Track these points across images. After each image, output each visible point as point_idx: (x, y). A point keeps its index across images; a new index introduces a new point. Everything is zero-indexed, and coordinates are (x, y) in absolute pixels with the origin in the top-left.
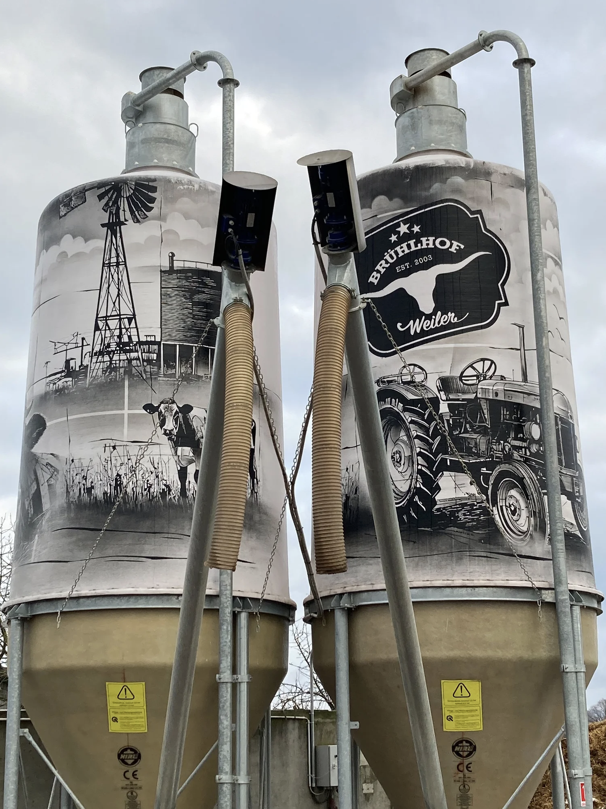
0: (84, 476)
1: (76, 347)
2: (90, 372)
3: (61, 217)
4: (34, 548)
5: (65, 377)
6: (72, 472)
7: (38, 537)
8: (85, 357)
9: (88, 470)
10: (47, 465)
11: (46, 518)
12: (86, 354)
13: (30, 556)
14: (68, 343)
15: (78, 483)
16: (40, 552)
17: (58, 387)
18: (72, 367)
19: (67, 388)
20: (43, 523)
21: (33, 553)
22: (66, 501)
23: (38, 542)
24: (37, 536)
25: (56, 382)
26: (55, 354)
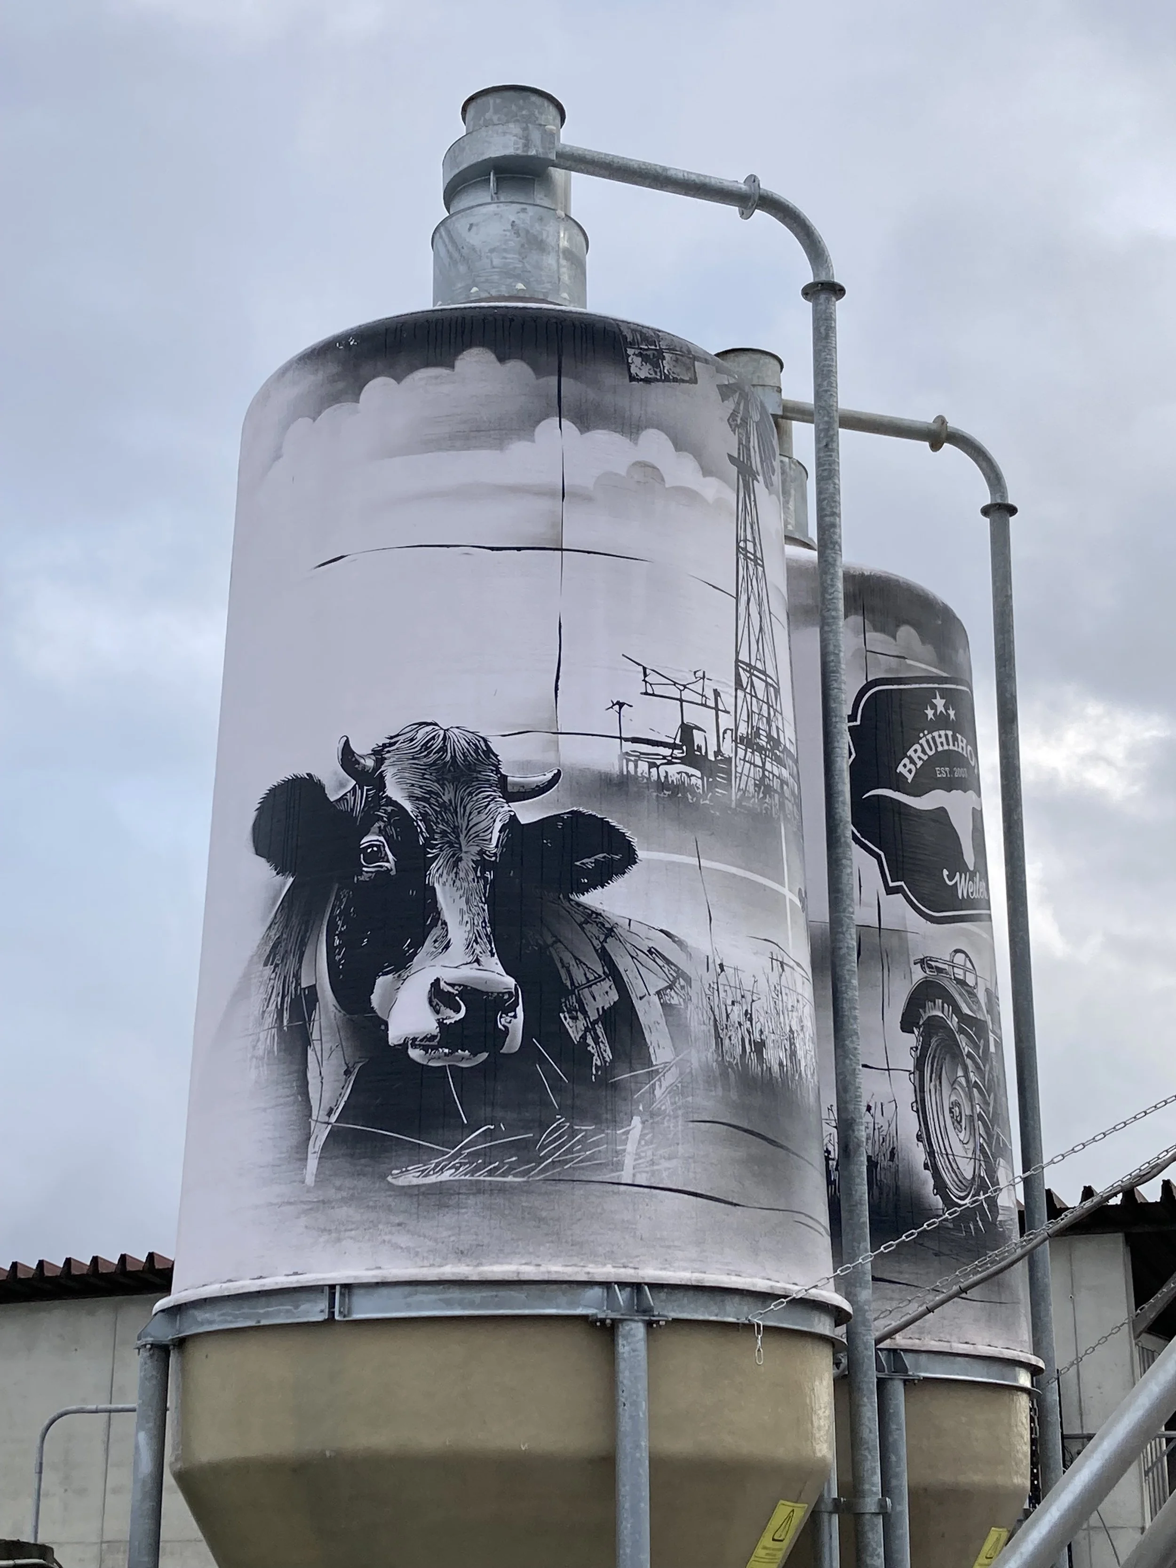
0: (747, 1011)
1: (702, 705)
2: (736, 777)
3: (632, 378)
4: (631, 1147)
5: (683, 761)
6: (722, 994)
7: (643, 1123)
8: (724, 738)
9: (753, 1001)
10: (649, 951)
11: (665, 1084)
12: (725, 732)
13: (618, 1166)
14: (685, 687)
15: (737, 1025)
16: (652, 1163)
17: (666, 777)
18: (699, 748)
19: (691, 789)
20: (658, 1092)
21: (628, 1161)
22: (715, 1056)
23: (642, 1136)
24: (636, 1120)
25: (658, 762)
26: (646, 693)
